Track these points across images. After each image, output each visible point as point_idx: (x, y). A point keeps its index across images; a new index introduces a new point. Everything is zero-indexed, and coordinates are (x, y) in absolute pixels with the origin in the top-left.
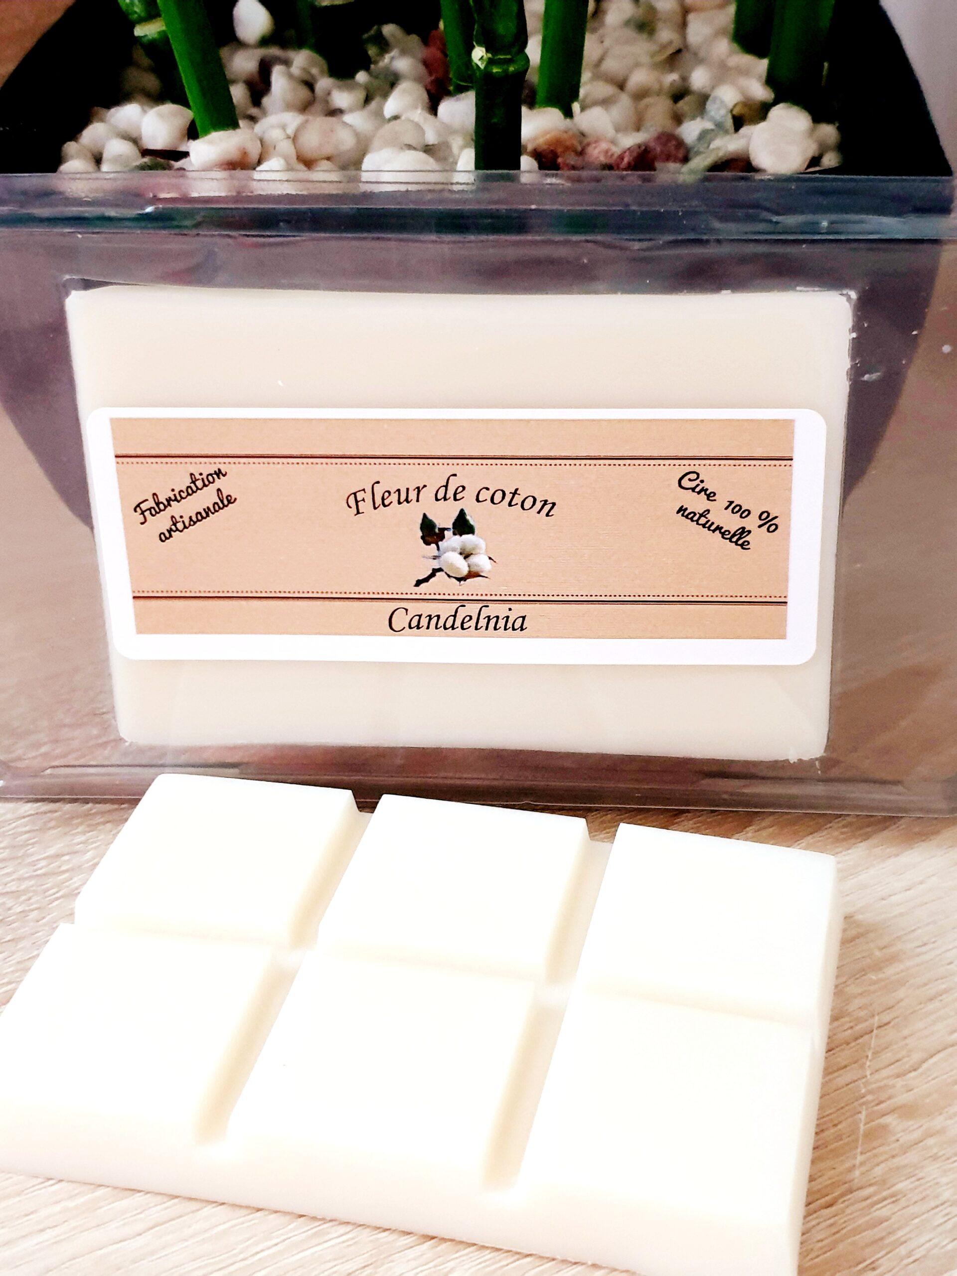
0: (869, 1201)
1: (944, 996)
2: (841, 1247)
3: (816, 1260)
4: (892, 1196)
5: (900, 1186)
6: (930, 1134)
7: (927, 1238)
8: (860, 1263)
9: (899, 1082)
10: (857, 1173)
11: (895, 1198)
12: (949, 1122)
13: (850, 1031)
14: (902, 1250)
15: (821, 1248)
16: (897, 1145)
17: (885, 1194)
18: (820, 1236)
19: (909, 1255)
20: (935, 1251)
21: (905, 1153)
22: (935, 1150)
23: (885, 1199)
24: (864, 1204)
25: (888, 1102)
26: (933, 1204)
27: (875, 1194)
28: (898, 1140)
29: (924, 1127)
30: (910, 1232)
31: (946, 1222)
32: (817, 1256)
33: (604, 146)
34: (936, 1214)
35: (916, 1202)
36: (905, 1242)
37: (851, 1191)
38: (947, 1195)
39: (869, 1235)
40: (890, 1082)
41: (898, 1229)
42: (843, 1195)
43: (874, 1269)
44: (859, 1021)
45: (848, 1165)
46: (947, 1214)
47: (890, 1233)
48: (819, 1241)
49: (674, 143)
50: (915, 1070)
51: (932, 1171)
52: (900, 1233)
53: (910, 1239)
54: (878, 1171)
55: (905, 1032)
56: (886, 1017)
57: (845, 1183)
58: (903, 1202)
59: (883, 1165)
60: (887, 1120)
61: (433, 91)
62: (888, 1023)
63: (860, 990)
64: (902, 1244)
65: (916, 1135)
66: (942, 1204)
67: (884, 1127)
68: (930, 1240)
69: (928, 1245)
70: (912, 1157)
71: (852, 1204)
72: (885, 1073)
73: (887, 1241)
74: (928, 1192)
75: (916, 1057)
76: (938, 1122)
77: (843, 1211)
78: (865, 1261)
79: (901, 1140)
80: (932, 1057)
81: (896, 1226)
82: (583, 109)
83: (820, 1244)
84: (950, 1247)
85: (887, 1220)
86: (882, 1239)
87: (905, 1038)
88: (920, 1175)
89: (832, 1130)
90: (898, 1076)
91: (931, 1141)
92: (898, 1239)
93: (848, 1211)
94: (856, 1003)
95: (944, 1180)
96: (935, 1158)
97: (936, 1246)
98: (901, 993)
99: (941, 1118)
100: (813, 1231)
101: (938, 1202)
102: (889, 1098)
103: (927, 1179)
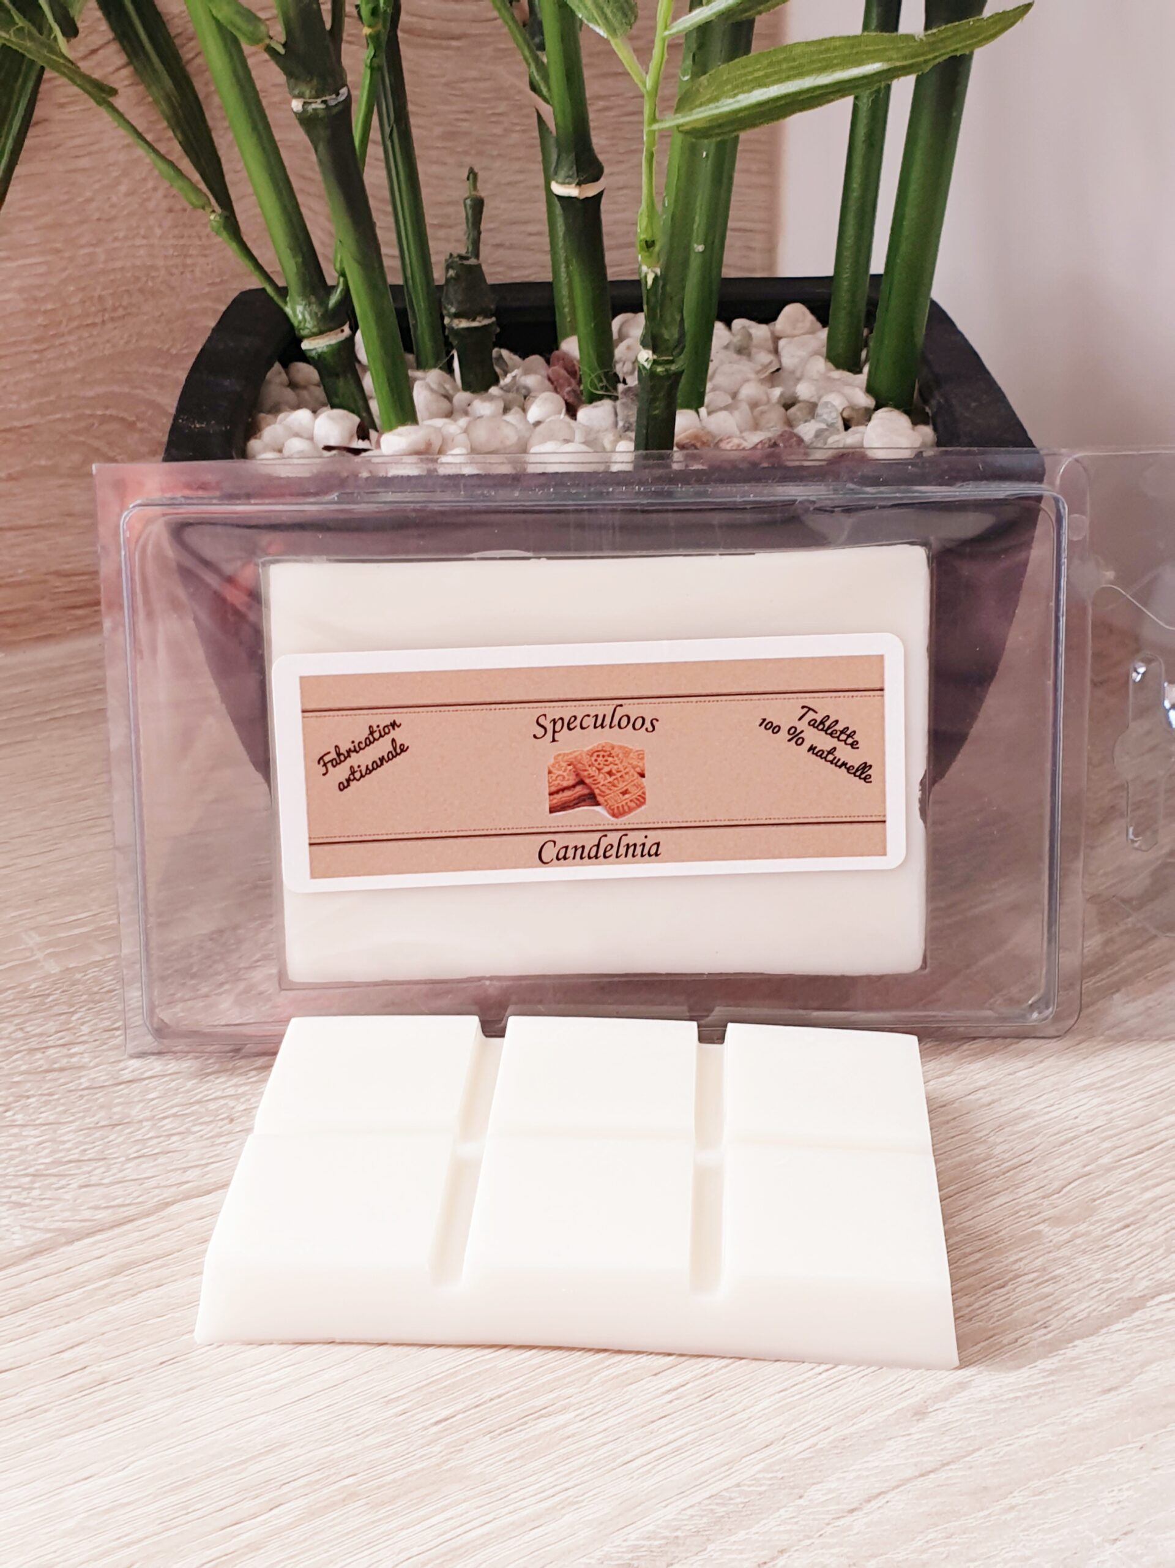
0: (1035, 1283)
1: (1073, 1142)
2: (1016, 1313)
3: (997, 1323)
4: (1052, 1278)
5: (1057, 1272)
6: (1076, 1236)
7: (1087, 1305)
8: (1033, 1324)
9: (1046, 1202)
10: (1021, 1264)
11: (1054, 1279)
12: (1092, 1227)
13: (997, 1169)
14: (1067, 1314)
15: (1000, 1315)
16: (1051, 1244)
17: (1046, 1277)
18: (998, 1307)
19: (1074, 1317)
20: (1095, 1314)
21: (1059, 1249)
22: (1083, 1247)
23: (1047, 1281)
24: (1031, 1285)
25: (1038, 1216)
26: (1087, 1283)
27: (1038, 1277)
28: (1051, 1241)
29: (1071, 1232)
30: (1073, 1301)
31: (1100, 1294)
32: (998, 1321)
33: (736, 441)
34: (1092, 1289)
35: (1073, 1282)
36: (1069, 1308)
37: (1017, 1277)
38: (1098, 1276)
39: (1038, 1305)
40: (1039, 1202)
41: (1062, 1300)
42: (1011, 1280)
43: (1046, 1327)
44: (1003, 1161)
45: (1011, 1259)
46: (1101, 1289)
47: (1055, 1303)
48: (997, 1311)
49: (795, 439)
50: (1058, 1193)
51: (1084, 1261)
52: (1064, 1303)
53: (1073, 1306)
54: (1039, 1262)
55: (1045, 1168)
56: (1026, 1158)
57: (1012, 1271)
58: (1062, 1283)
59: (1040, 1259)
60: (1040, 1227)
61: (570, 400)
62: (1030, 1162)
63: (1002, 1140)
64: (1066, 1310)
65: (1067, 1236)
66: (1096, 1282)
67: (1039, 1232)
68: (1089, 1307)
69: (1087, 1310)
70: (1065, 1252)
71: (1021, 1285)
72: (1032, 1196)
73: (1055, 1308)
74: (1082, 1275)
75: (1056, 1185)
76: (1083, 1228)
77: (1014, 1290)
78: (1037, 1322)
79: (1054, 1242)
80: (1070, 1183)
81: (1059, 1298)
82: (709, 413)
83: (999, 1313)
84: (1106, 1311)
85: (1052, 1294)
86: (1050, 1307)
87: (1045, 1171)
88: (1073, 1264)
89: (995, 1236)
90: (1044, 1197)
91: (1079, 1241)
92: (1063, 1307)
93: (1018, 1290)
94: (998, 1150)
95: (1094, 1266)
96: (1084, 1252)
97: (1094, 1310)
98: (1037, 1140)
99: (1085, 1225)
100: (991, 1304)
101: (1091, 1281)
102: (1039, 1213)
103: (1080, 1266)
